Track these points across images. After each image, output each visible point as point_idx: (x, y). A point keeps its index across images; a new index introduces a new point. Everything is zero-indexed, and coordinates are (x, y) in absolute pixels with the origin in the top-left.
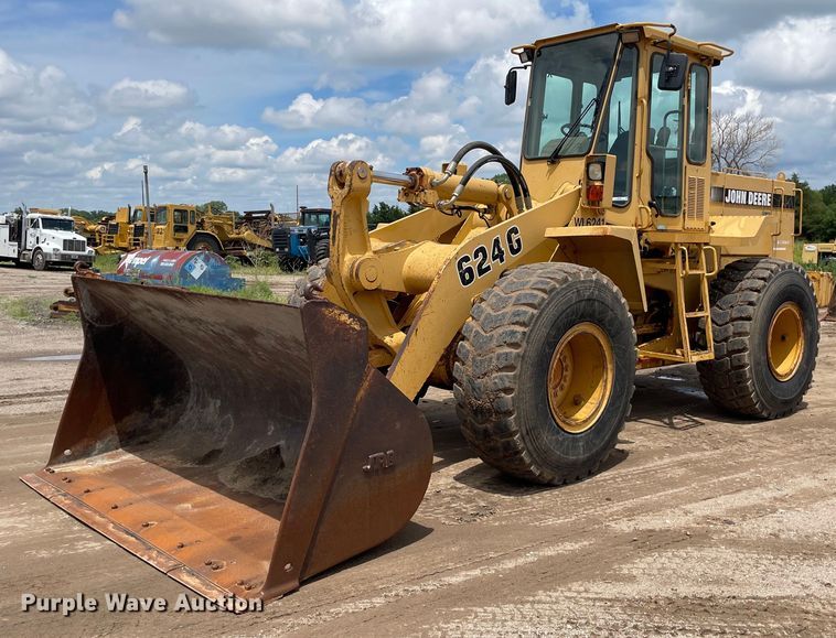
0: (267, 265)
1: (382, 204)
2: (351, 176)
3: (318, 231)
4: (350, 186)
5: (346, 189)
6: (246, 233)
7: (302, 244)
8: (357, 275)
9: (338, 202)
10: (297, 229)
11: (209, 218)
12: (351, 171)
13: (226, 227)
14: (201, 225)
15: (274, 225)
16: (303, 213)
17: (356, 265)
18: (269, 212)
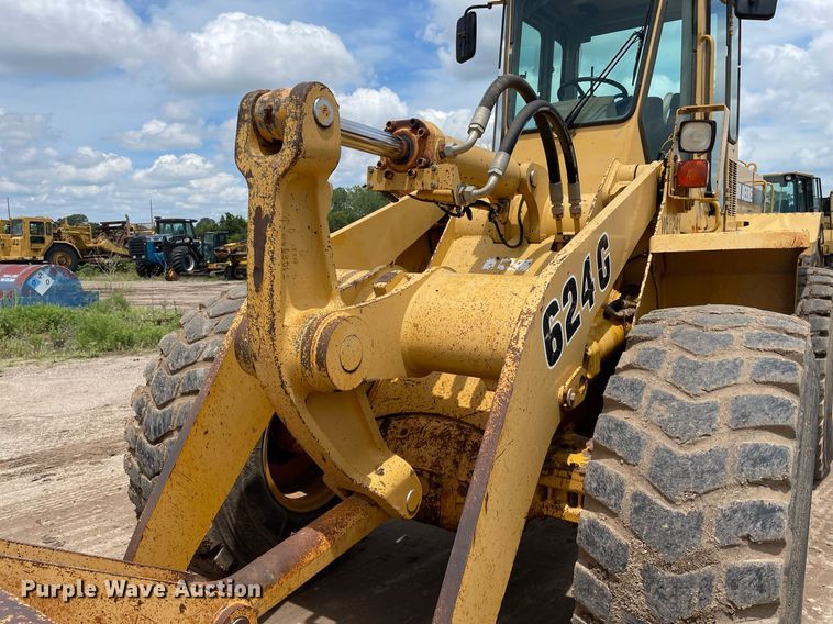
0: (126, 271)
1: (228, 214)
2: (299, 118)
3: (173, 239)
4: (298, 144)
5: (287, 152)
6: (103, 242)
7: (158, 251)
8: (321, 362)
9: (266, 185)
10: (152, 237)
11: (65, 230)
12: (299, 105)
13: (83, 237)
14: (58, 235)
15: (130, 235)
16: (158, 223)
17: (317, 336)
18: (125, 223)
